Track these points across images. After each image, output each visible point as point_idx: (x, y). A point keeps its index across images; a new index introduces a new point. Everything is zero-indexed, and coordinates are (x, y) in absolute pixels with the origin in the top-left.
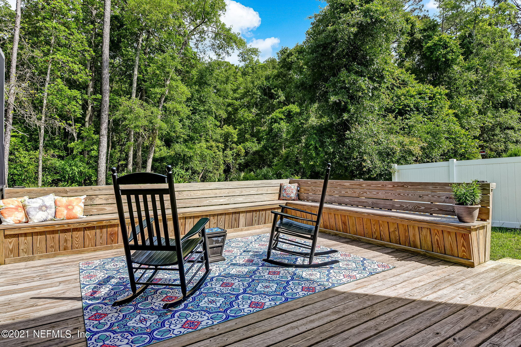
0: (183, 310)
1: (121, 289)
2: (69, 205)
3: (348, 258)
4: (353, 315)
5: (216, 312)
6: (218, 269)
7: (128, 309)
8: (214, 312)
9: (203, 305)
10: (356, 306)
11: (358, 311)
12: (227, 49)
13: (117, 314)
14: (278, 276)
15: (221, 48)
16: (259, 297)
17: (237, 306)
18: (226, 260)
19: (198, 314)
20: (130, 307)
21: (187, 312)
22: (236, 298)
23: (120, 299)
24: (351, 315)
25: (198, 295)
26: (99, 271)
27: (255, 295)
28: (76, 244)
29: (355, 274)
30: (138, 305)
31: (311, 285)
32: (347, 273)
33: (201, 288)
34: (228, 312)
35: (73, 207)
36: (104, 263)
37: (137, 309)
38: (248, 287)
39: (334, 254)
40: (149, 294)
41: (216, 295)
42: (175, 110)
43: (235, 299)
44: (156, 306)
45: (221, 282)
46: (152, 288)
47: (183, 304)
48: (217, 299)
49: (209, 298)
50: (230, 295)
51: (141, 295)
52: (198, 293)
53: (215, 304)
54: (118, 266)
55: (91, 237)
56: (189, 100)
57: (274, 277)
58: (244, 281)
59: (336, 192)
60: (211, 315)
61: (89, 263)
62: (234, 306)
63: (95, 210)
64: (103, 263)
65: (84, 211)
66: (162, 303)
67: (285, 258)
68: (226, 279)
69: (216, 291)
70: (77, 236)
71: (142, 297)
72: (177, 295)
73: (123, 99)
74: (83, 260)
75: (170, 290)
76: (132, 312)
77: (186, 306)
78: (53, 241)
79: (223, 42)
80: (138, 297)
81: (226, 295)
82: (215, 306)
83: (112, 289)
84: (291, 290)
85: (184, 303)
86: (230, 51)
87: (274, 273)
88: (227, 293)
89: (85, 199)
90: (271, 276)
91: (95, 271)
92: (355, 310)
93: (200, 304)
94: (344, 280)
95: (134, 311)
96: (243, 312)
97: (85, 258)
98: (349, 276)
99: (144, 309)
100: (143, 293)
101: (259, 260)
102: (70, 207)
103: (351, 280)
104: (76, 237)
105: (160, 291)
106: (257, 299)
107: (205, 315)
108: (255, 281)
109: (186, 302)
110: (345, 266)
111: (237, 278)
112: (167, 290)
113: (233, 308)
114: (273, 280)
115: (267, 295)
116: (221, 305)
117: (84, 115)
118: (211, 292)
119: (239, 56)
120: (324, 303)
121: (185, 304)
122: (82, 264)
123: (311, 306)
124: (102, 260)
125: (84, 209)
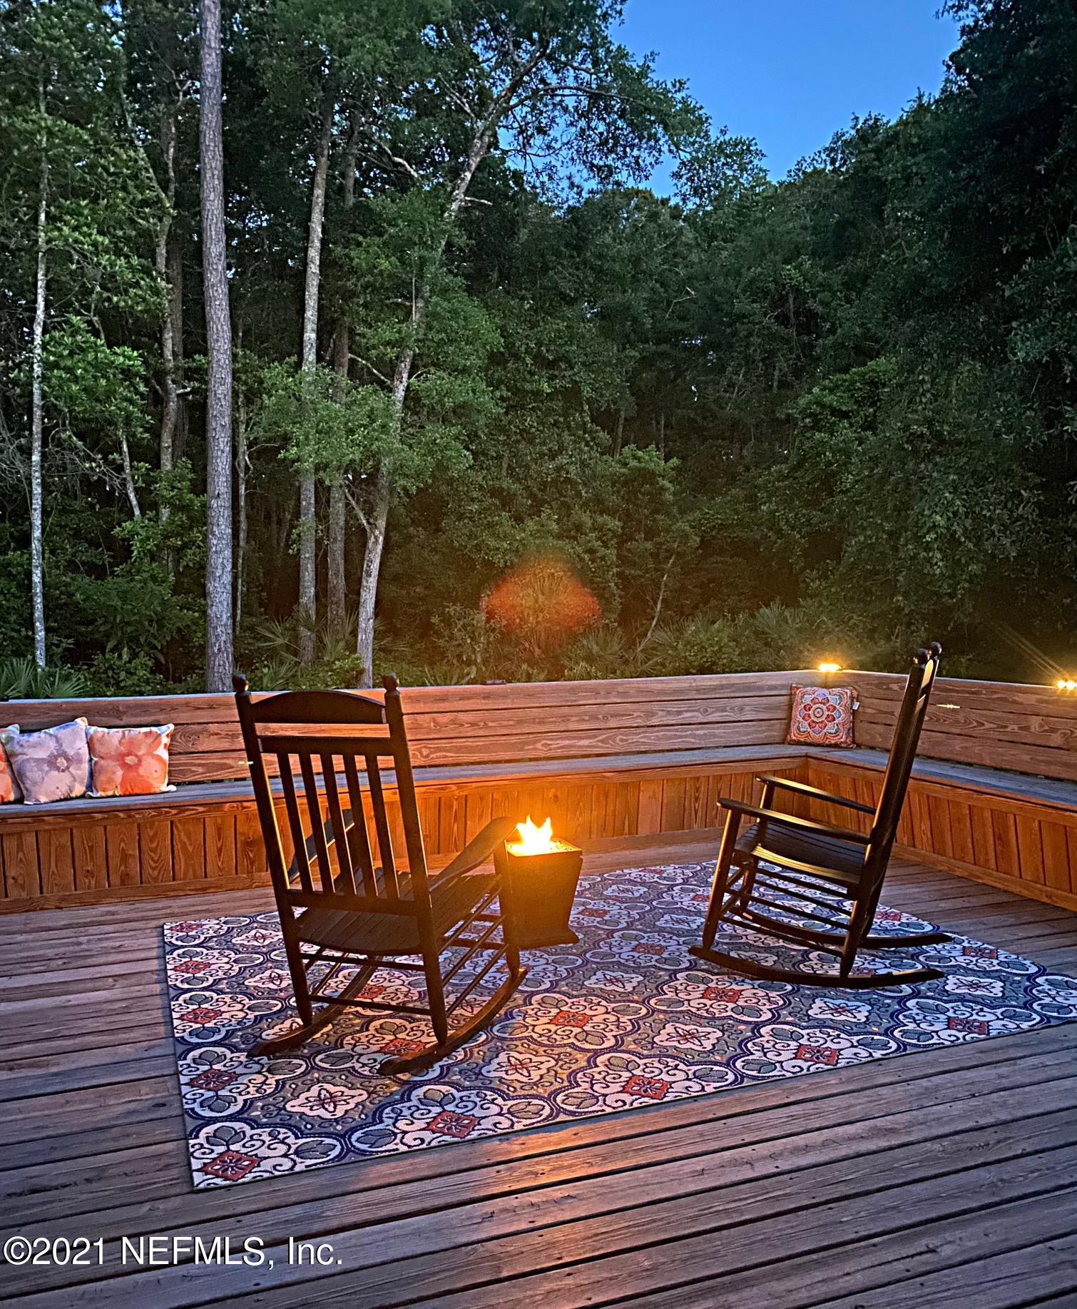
0: (435, 1081)
1: (275, 1009)
2: (129, 754)
3: (983, 963)
4: (936, 1146)
5: (525, 1097)
6: (551, 968)
7: (291, 1067)
8: (519, 1097)
9: (492, 1074)
10: (952, 1120)
11: (956, 1133)
12: (636, 153)
13: (260, 1079)
14: (731, 1005)
15: (610, 151)
16: (656, 1064)
17: (587, 1085)
18: (581, 944)
19: (473, 1098)
20: (295, 1061)
21: (444, 1088)
22: (588, 1061)
23: (269, 1035)
24: (928, 1144)
25: (483, 1044)
26: (216, 953)
27: (647, 1057)
28: (154, 869)
29: (990, 1017)
30: (317, 1060)
31: (829, 1044)
32: (964, 1012)
33: (493, 1025)
34: (560, 1098)
35: (140, 761)
36: (229, 930)
37: (313, 1068)
38: (632, 1032)
39: (939, 947)
40: (347, 1031)
41: (533, 1046)
42: (449, 403)
43: (584, 1064)
44: (364, 1065)
45: (554, 1011)
46: (358, 1015)
47: (437, 1066)
48: (534, 1059)
49: (513, 1054)
50: (574, 1052)
51: (325, 1030)
52: (484, 1037)
53: (525, 1073)
54: (267, 942)
55: (190, 849)
56: (496, 359)
57: (717, 1008)
58: (624, 1012)
59: (987, 725)
60: (510, 1103)
61: (190, 927)
62: (579, 1085)
63: (200, 770)
64: (225, 927)
65: (170, 772)
66: (380, 1057)
67: (768, 949)
68: (569, 1001)
69: (535, 1036)
70: (154, 845)
71: (328, 1036)
72: (424, 1039)
73: (274, 373)
74: (172, 915)
75: (406, 1023)
76: (299, 1076)
77: (446, 1071)
78: (92, 858)
79: (620, 123)
80: (318, 1035)
81: (563, 1050)
82: (525, 1080)
83: (249, 1008)
84: (761, 1054)
85: (441, 1063)
86: (647, 158)
87: (722, 995)
88: (565, 1045)
89: (172, 736)
90: (708, 1003)
91: (205, 951)
92: (947, 1130)
93: (483, 1071)
94: (944, 1034)
95: (304, 1074)
96: (601, 1102)
97: (177, 910)
98: (967, 1025)
99: (331, 1071)
100: (330, 1026)
101: (684, 948)
102: (129, 760)
103: (968, 1038)
104: (151, 850)
105: (377, 1023)
106: (650, 1069)
107: (493, 1101)
108: (655, 1016)
109: (445, 1061)
110: (963, 991)
111: (604, 1003)
112: (398, 1021)
113: (576, 1090)
114: (714, 1018)
115: (683, 1061)
116: (542, 1076)
117: (156, 433)
118: (520, 1039)
119: (677, 175)
120: (853, 1102)
121: (441, 1067)
122: (171, 929)
123: (811, 1105)
124: (223, 919)
125: (170, 765)
